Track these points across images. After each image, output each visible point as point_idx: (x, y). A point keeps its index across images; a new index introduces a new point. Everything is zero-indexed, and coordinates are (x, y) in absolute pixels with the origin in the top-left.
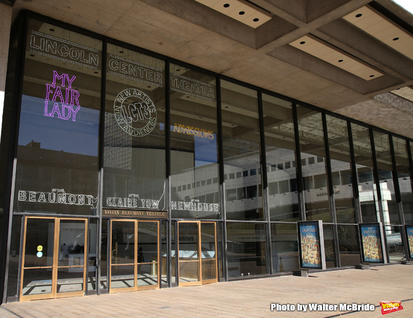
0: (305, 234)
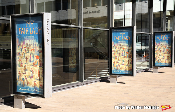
0: (22, 38)
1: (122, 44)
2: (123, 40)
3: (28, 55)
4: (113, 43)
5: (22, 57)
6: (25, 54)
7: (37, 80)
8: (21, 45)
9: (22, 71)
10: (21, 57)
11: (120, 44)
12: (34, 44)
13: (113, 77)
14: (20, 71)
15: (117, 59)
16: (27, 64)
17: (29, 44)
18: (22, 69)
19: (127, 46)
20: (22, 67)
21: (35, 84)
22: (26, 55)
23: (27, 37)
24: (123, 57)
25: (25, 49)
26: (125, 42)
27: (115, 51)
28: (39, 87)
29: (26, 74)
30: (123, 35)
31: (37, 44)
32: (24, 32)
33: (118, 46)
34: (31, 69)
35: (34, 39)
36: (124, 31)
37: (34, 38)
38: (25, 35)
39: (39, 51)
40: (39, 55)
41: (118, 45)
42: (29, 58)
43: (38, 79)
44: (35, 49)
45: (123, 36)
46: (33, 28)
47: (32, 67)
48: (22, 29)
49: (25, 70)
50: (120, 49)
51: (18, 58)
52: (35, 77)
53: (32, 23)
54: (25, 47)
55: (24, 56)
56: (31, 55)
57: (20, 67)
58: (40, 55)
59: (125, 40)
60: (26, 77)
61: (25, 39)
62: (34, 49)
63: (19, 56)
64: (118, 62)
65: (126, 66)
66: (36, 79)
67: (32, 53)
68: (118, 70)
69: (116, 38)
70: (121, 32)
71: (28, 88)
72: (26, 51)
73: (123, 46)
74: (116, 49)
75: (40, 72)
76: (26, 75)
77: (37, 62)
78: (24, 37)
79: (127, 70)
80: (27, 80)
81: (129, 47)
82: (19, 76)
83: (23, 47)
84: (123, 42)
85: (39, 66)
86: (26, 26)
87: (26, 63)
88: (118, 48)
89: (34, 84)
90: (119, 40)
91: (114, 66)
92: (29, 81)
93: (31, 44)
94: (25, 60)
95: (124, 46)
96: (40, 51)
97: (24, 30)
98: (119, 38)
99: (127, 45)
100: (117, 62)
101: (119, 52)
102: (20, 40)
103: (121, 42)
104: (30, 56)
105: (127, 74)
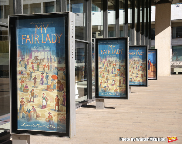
1: (112, 59)
2: (113, 55)
3: (38, 74)
4: (99, 57)
5: (28, 77)
6: (32, 73)
7: (53, 111)
8: (25, 60)
9: (27, 99)
10: (26, 78)
11: (109, 59)
12: (49, 57)
13: (100, 101)
14: (22, 99)
15: (105, 78)
16: (37, 87)
17: (39, 58)
18: (26, 95)
19: (118, 62)
20: (27, 92)
21: (50, 116)
22: (33, 75)
23: (37, 48)
24: (112, 75)
25: (33, 66)
26: (115, 57)
27: (102, 68)
28: (58, 121)
29: (34, 102)
30: (113, 47)
31: (54, 58)
32: (31, 41)
33: (106, 62)
34: (42, 96)
35: (48, 51)
36: (114, 43)
37: (49, 49)
38: (33, 45)
39: (57, 68)
40: (57, 75)
41: (106, 60)
42: (40, 79)
43: (55, 110)
44: (51, 65)
45: (113, 49)
46: (48, 35)
47: (45, 92)
48: (28, 36)
49: (33, 96)
50: (109, 66)
51: (20, 79)
52: (50, 107)
53: (45, 27)
54: (32, 63)
55: (31, 76)
56: (43, 74)
57: (22, 93)
58: (59, 74)
59: (115, 54)
60: (33, 107)
61: (34, 51)
62: (48, 65)
63: (22, 76)
64: (107, 81)
65: (118, 86)
66: (51, 109)
67: (44, 72)
68: (107, 92)
69: (103, 51)
70: (110, 44)
71: (38, 122)
72: (35, 69)
73: (112, 61)
74: (103, 65)
75: (58, 100)
76: (34, 105)
77: (54, 85)
78: (30, 48)
79: (119, 91)
80: (36, 112)
81: (121, 63)
82: (21, 106)
83: (28, 63)
84: (113, 57)
85: (58, 91)
86: (34, 32)
87: (34, 87)
88: (106, 64)
89: (48, 117)
90: (108, 55)
91: (101, 87)
92: (40, 113)
93: (43, 58)
94: (33, 81)
95: (114, 62)
96: (59, 69)
97: (30, 37)
98: (108, 51)
99: (118, 60)
100: (105, 82)
101: (107, 69)
102: (24, 52)
103: (110, 57)
104: (42, 76)
105: (119, 96)
